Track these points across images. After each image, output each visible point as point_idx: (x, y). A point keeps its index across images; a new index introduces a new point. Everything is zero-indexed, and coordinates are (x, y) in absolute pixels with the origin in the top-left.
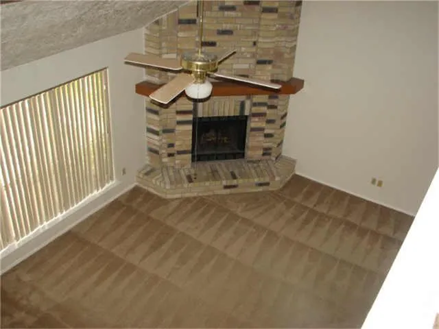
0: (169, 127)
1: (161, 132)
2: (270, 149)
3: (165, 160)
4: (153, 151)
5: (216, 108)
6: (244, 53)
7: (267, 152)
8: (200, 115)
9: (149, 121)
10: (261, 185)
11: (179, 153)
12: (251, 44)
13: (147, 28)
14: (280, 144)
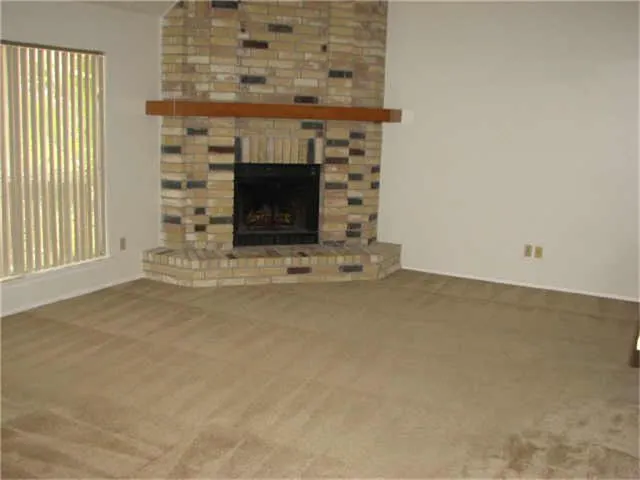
0: (198, 178)
1: (184, 185)
2: (358, 225)
3: (191, 237)
4: (171, 221)
5: (270, 148)
6: (308, 61)
7: (353, 230)
8: (246, 159)
9: (166, 167)
10: (347, 269)
11: (214, 221)
12: (319, 49)
13: (166, 18)
14: (373, 217)
